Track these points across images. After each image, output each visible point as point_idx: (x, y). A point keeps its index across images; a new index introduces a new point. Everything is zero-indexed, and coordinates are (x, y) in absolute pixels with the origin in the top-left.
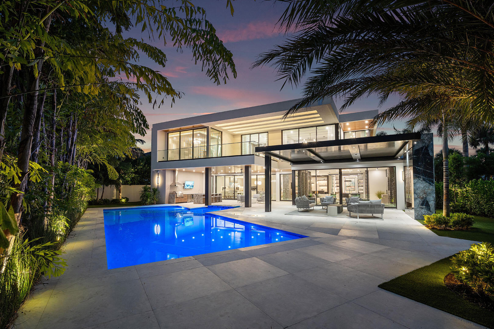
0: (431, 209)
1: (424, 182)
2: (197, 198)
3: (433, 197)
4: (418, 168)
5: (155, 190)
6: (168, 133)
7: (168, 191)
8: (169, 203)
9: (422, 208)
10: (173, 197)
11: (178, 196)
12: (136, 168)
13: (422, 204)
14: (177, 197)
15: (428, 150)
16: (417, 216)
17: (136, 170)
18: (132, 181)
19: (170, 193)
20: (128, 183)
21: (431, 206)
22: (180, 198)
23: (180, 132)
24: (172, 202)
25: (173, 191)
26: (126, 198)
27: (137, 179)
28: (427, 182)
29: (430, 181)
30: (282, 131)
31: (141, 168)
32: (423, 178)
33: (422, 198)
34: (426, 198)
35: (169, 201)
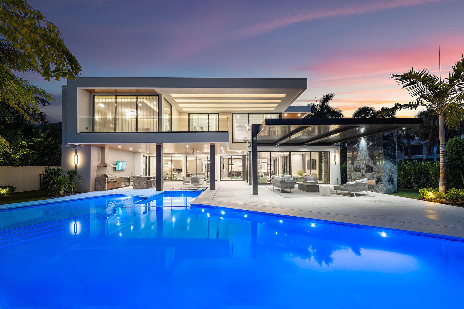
0: (395, 185)
1: (391, 163)
2: (138, 181)
3: (396, 175)
4: (386, 151)
5: (73, 174)
6: (94, 96)
7: (94, 174)
8: (96, 190)
9: (389, 184)
10: (102, 182)
11: (110, 181)
12: (32, 141)
13: (389, 181)
14: (108, 182)
15: (393, 137)
16: (386, 191)
17: (32, 143)
18: (22, 160)
19: (96, 177)
20: (14, 162)
21: (395, 182)
22: (112, 182)
23: (116, 96)
24: (102, 189)
25: (101, 173)
26: (9, 186)
27: (33, 157)
28: (392, 163)
29: (394, 162)
30: (233, 113)
31: (41, 141)
32: (390, 159)
33: (389, 176)
34: (392, 175)
35: (95, 188)
